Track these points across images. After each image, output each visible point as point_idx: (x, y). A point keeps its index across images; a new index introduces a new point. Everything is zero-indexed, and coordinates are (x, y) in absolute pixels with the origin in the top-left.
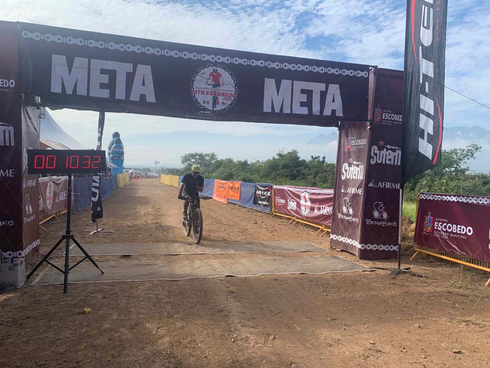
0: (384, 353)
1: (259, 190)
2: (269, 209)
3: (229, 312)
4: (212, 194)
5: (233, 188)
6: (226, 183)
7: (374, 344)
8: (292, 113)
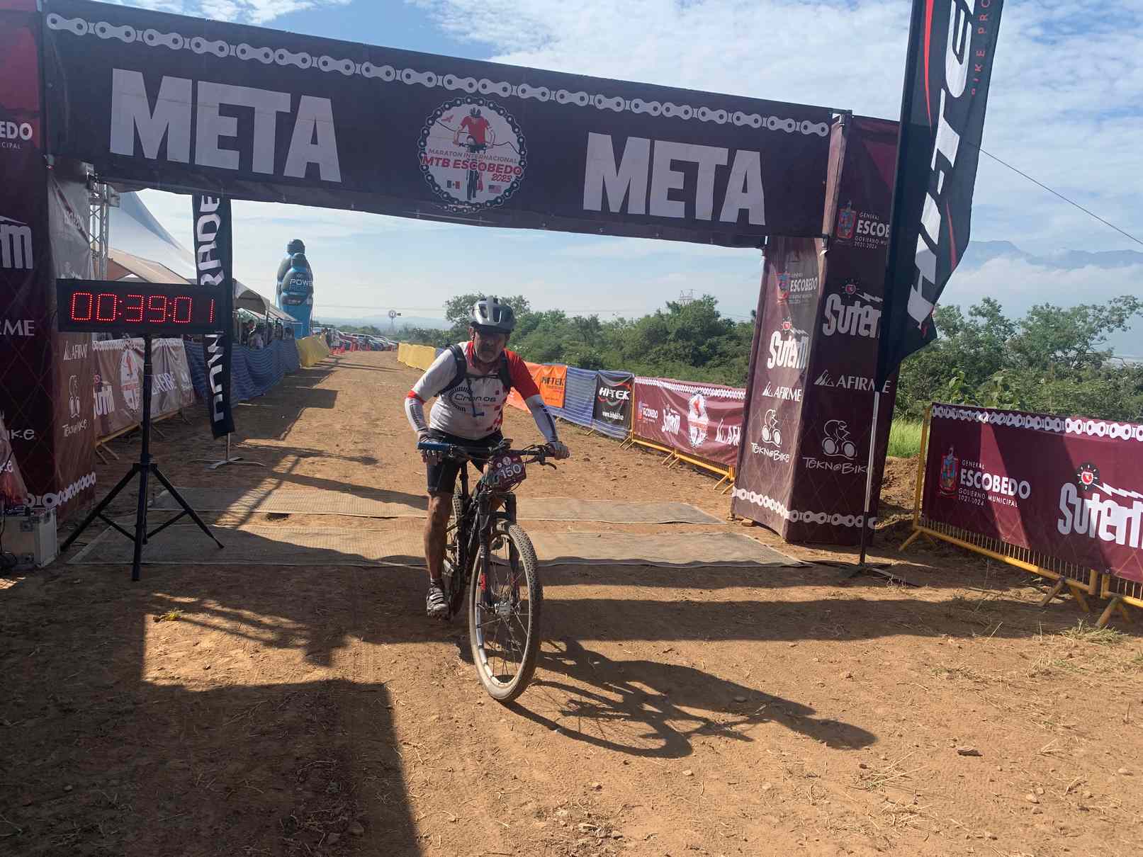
1: (605, 386)
2: (622, 430)
5: (551, 379)
6: (537, 368)
8: (651, 214)
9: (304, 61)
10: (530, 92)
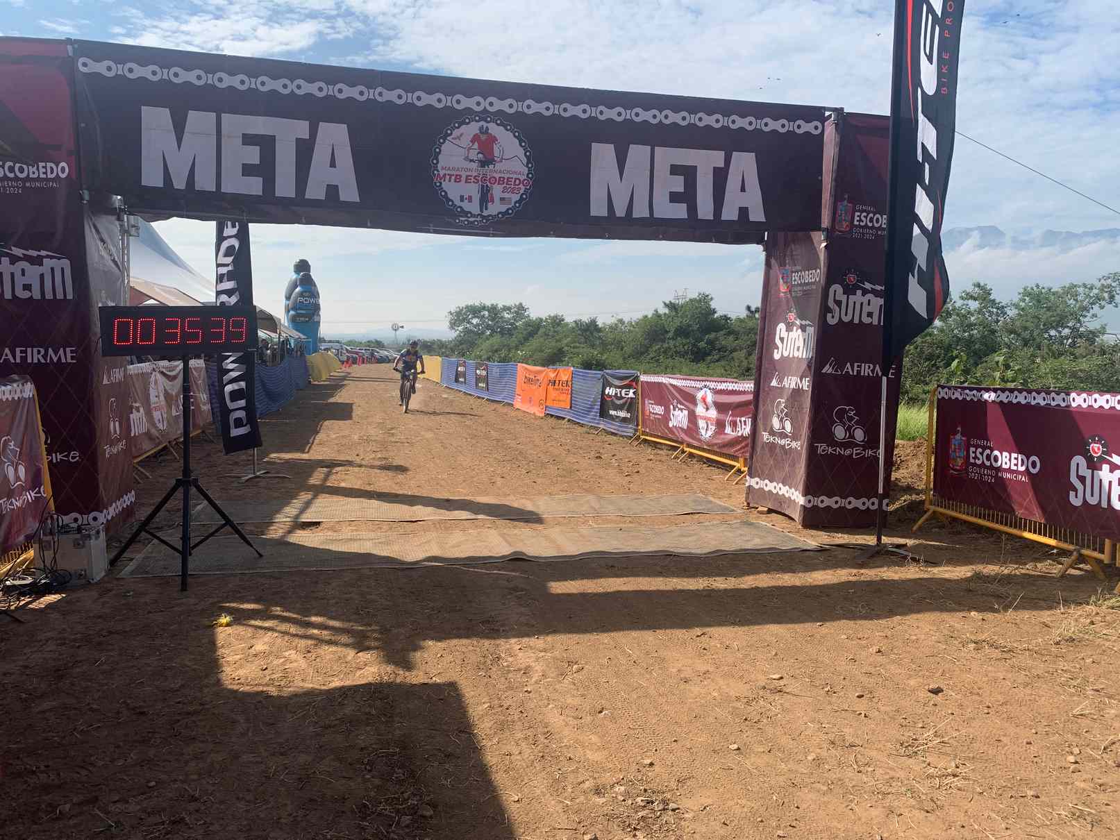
1: (611, 386)
2: (631, 428)
4: (513, 398)
5: (557, 382)
6: (540, 372)
8: (655, 216)
9: (320, 89)
10: (535, 107)
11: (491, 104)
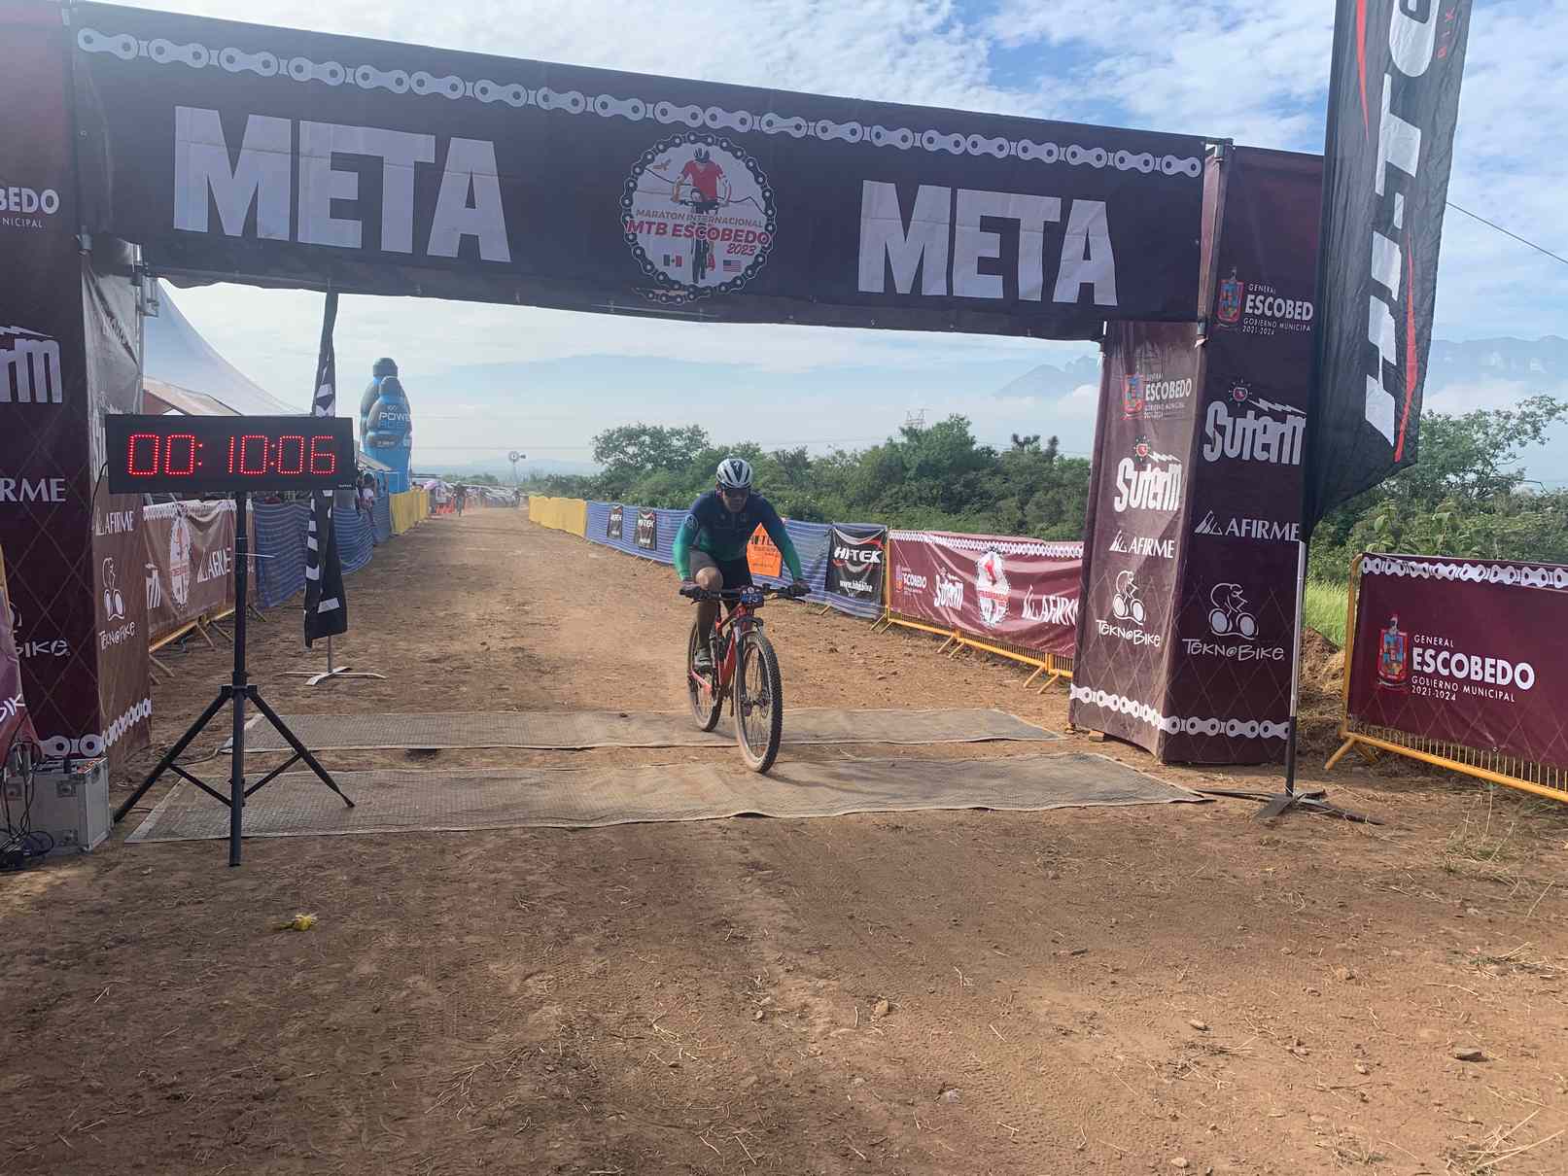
0: (1237, 1055)
1: (843, 544)
2: (873, 607)
3: (749, 928)
7: (1206, 1029)
8: (953, 294)
9: (454, 88)
10: (776, 124)
11: (713, 117)
